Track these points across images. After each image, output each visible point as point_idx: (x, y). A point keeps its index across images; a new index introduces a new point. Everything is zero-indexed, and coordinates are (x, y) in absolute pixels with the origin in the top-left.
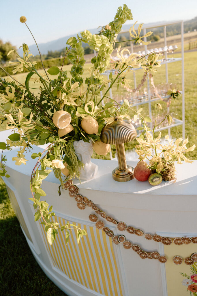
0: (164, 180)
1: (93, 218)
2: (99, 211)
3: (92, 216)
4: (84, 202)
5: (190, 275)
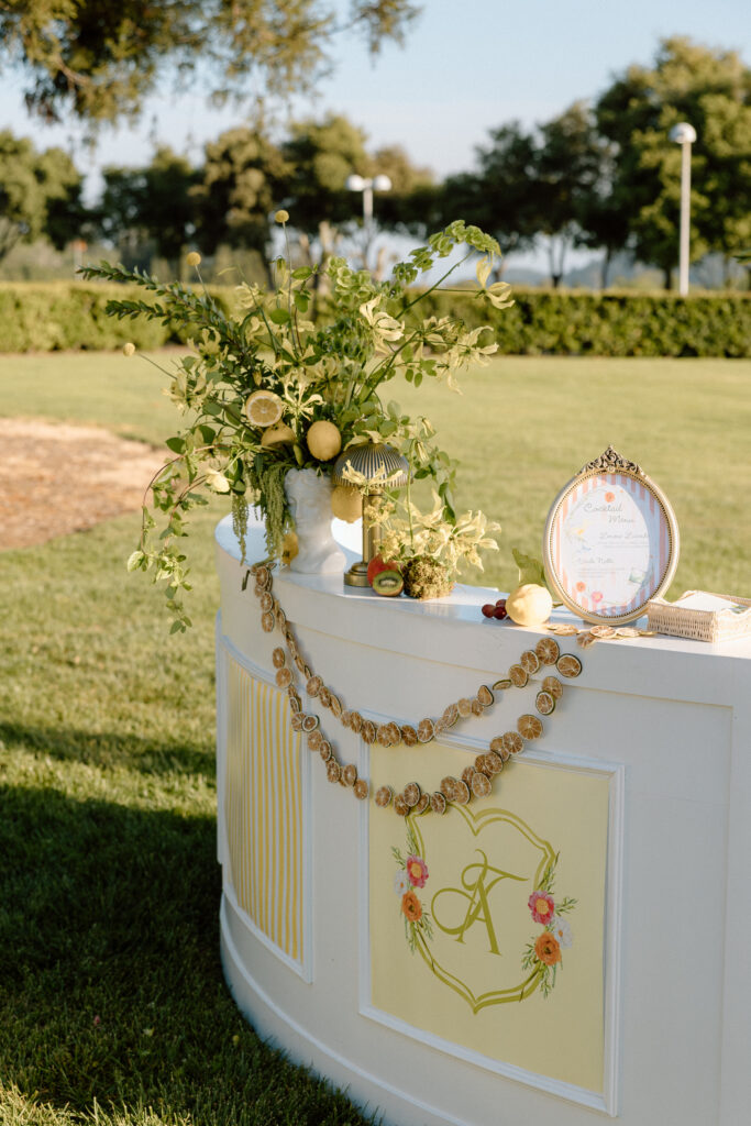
0: (408, 591)
1: (279, 658)
2: (289, 637)
3: (278, 651)
4: (274, 612)
5: (405, 857)
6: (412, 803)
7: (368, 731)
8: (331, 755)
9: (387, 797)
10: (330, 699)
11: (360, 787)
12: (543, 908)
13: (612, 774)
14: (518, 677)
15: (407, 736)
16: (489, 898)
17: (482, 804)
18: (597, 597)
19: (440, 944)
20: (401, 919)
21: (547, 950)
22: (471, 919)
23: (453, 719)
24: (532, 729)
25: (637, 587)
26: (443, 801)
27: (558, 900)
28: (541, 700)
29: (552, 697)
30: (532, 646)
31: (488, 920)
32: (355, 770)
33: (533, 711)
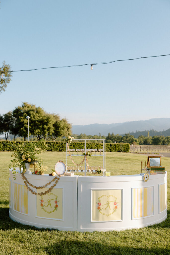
0: (40, 174)
1: (25, 182)
2: (26, 180)
3: (25, 181)
4: (24, 178)
5: (41, 200)
6: (42, 194)
7: (37, 188)
8: (32, 191)
9: (39, 194)
10: (32, 185)
11: (36, 194)
12: (56, 202)
13: (63, 188)
14: (53, 180)
15: (41, 188)
16: (50, 202)
17: (50, 193)
18: (60, 173)
19: (45, 208)
20: (40, 206)
21: (57, 206)
22: (48, 205)
23: (47, 185)
24: (55, 185)
25: (63, 172)
26: (45, 193)
27: (58, 201)
28: (56, 182)
29: (57, 182)
30: (55, 178)
31: (50, 204)
32: (35, 192)
33: (55, 183)
